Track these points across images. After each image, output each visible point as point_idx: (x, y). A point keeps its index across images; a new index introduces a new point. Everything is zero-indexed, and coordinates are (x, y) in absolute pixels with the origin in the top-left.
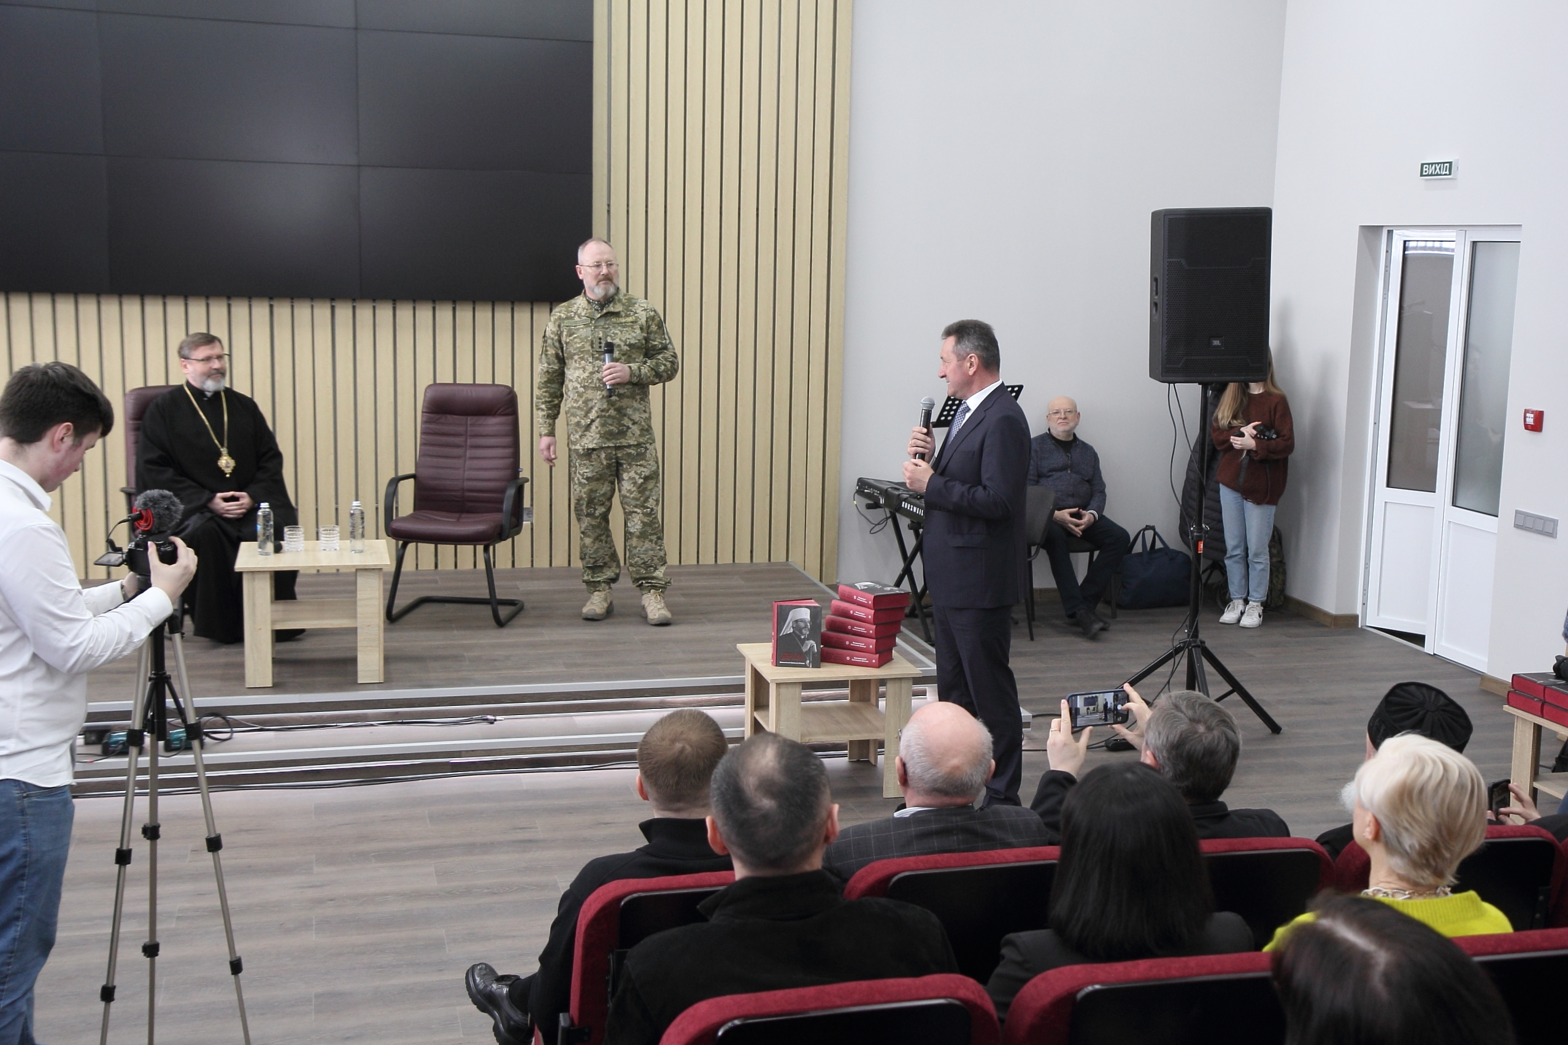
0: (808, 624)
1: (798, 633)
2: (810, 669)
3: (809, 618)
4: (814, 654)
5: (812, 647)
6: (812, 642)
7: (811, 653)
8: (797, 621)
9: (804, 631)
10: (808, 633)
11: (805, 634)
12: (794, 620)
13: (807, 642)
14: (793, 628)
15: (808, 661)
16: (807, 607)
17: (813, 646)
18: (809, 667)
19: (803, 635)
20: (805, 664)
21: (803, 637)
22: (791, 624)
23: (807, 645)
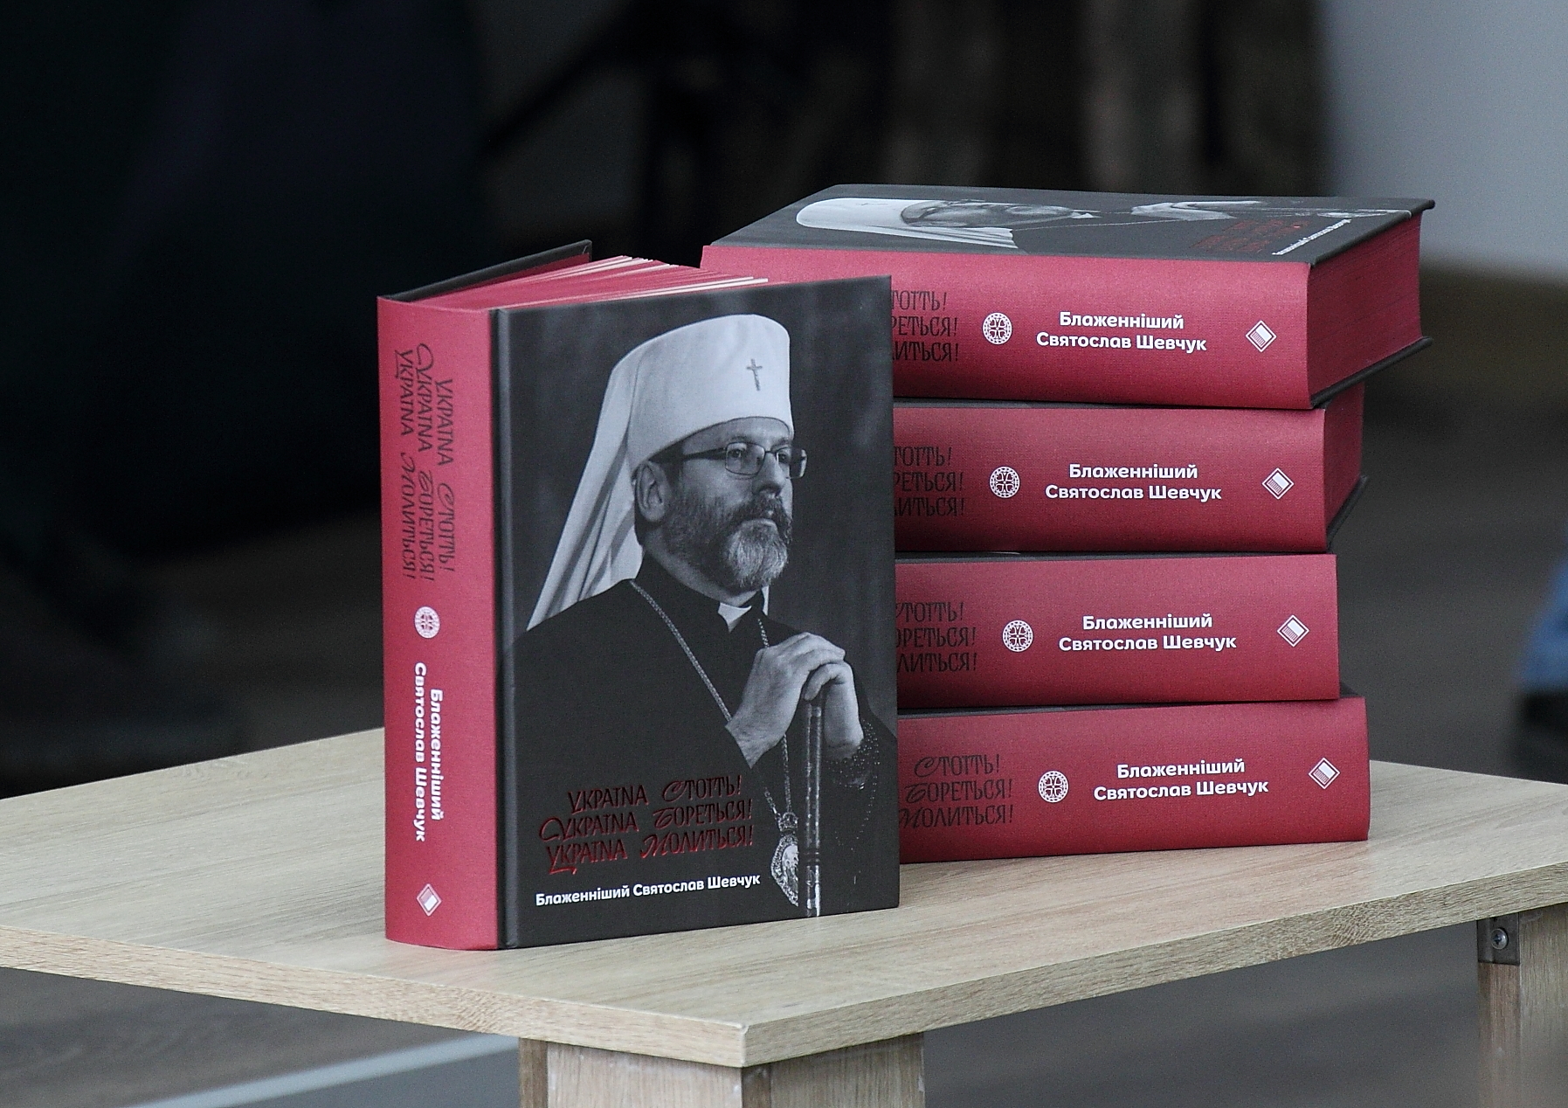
0: (781, 475)
1: (687, 574)
2: (818, 931)
3: (782, 409)
4: (837, 764)
5: (821, 697)
6: (819, 650)
7: (813, 768)
8: (673, 459)
9: (743, 554)
10: (778, 564)
11: (754, 584)
12: (643, 450)
13: (770, 651)
14: (643, 527)
15: (790, 854)
16: (758, 302)
17: (834, 682)
18: (800, 913)
19: (736, 591)
20: (768, 882)
21: (732, 612)
22: (623, 499)
23: (776, 691)
